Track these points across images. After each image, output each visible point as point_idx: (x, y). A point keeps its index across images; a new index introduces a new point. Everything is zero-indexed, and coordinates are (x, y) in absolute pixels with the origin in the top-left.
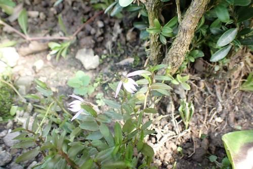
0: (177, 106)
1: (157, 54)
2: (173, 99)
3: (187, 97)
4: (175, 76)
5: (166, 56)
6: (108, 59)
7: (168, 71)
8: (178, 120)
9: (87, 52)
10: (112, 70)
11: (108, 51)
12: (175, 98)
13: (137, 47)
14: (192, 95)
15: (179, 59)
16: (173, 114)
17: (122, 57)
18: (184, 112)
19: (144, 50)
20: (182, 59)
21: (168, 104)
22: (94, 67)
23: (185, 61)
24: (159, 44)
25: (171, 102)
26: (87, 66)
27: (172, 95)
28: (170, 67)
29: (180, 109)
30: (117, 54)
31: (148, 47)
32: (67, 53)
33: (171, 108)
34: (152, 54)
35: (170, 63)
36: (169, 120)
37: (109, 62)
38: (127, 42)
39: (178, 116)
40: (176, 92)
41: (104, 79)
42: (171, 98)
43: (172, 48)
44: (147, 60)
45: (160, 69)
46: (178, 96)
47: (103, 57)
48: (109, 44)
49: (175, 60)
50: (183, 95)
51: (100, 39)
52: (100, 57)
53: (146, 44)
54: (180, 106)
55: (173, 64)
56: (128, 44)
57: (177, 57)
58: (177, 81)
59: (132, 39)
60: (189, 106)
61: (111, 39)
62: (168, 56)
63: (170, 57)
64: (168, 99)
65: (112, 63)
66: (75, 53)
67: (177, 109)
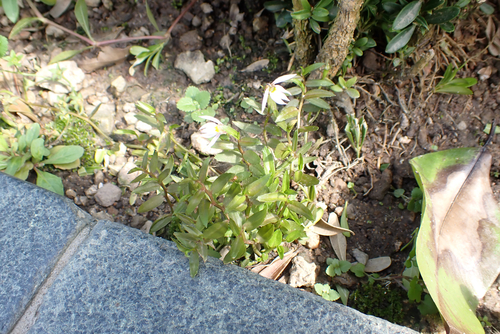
0: (342, 125)
1: (306, 48)
2: (335, 117)
3: (356, 110)
4: (335, 80)
5: (321, 51)
6: (228, 65)
7: (326, 73)
8: (345, 145)
9: (193, 58)
10: (237, 80)
11: (226, 51)
12: (339, 114)
13: (271, 40)
14: (363, 107)
15: (341, 53)
16: (337, 138)
17: (249, 59)
18: (353, 134)
19: (284, 45)
20: (345, 53)
21: (328, 123)
22: (207, 79)
23: (349, 55)
24: (309, 34)
25: (333, 120)
26: (196, 78)
27: (334, 110)
28: (328, 67)
29: (347, 129)
30: (240, 56)
31: (290, 40)
32: (160, 62)
33: (334, 129)
34: (300, 50)
35: (328, 61)
36: (331, 147)
37: (228, 69)
38: (254, 33)
39: (345, 140)
40: (339, 104)
41: (226, 96)
42: (331, 115)
43: (329, 38)
44: (292, 60)
45: (313, 72)
46: (342, 111)
47: (219, 62)
48: (225, 41)
49: (335, 55)
50: (350, 108)
51: (208, 34)
52: (215, 63)
53: (287, 35)
54: (346, 124)
55: (332, 62)
56: (256, 37)
57: (338, 50)
58: (340, 86)
59: (262, 29)
60: (360, 123)
61: (227, 31)
62: (324, 51)
63: (327, 52)
64: (327, 116)
65: (234, 70)
66: (174, 60)
67: (342, 131)
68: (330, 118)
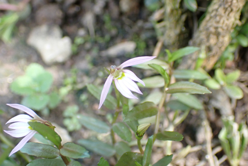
0: (216, 130)
1: (178, 31)
2: (209, 119)
3: (234, 113)
4: (212, 73)
5: (196, 35)
6: (88, 46)
7: (201, 63)
8: (219, 155)
10: (95, 63)
11: (88, 32)
12: (213, 116)
13: (140, 23)
14: (243, 109)
15: (221, 39)
16: (209, 146)
17: (112, 41)
18: (230, 142)
19: (153, 29)
20: (226, 39)
21: (199, 126)
23: (231, 44)
24: (182, 14)
25: (205, 123)
26: (48, 56)
27: (207, 110)
28: (203, 55)
29: (222, 135)
30: (103, 36)
31: (160, 21)
32: (13, 35)
33: (205, 134)
34: (169, 32)
35: (203, 47)
36: (201, 156)
37: (88, 51)
38: (121, 14)
39: (218, 150)
40: (215, 104)
41: (79, 80)
42: (204, 115)
43: (207, 17)
44: (159, 45)
46: (218, 112)
47: (79, 41)
48: (88, 19)
49: (213, 41)
50: (227, 109)
52: (73, 42)
53: (157, 16)
54: (220, 129)
55: (209, 49)
56: (124, 18)
57: (218, 35)
58: (217, 81)
59: (132, 9)
60: (240, 129)
61: (92, 10)
62: (199, 34)
63: (203, 36)
64: (198, 118)
65: (95, 53)
66: (27, 34)
67: (215, 137)
68: (202, 120)
